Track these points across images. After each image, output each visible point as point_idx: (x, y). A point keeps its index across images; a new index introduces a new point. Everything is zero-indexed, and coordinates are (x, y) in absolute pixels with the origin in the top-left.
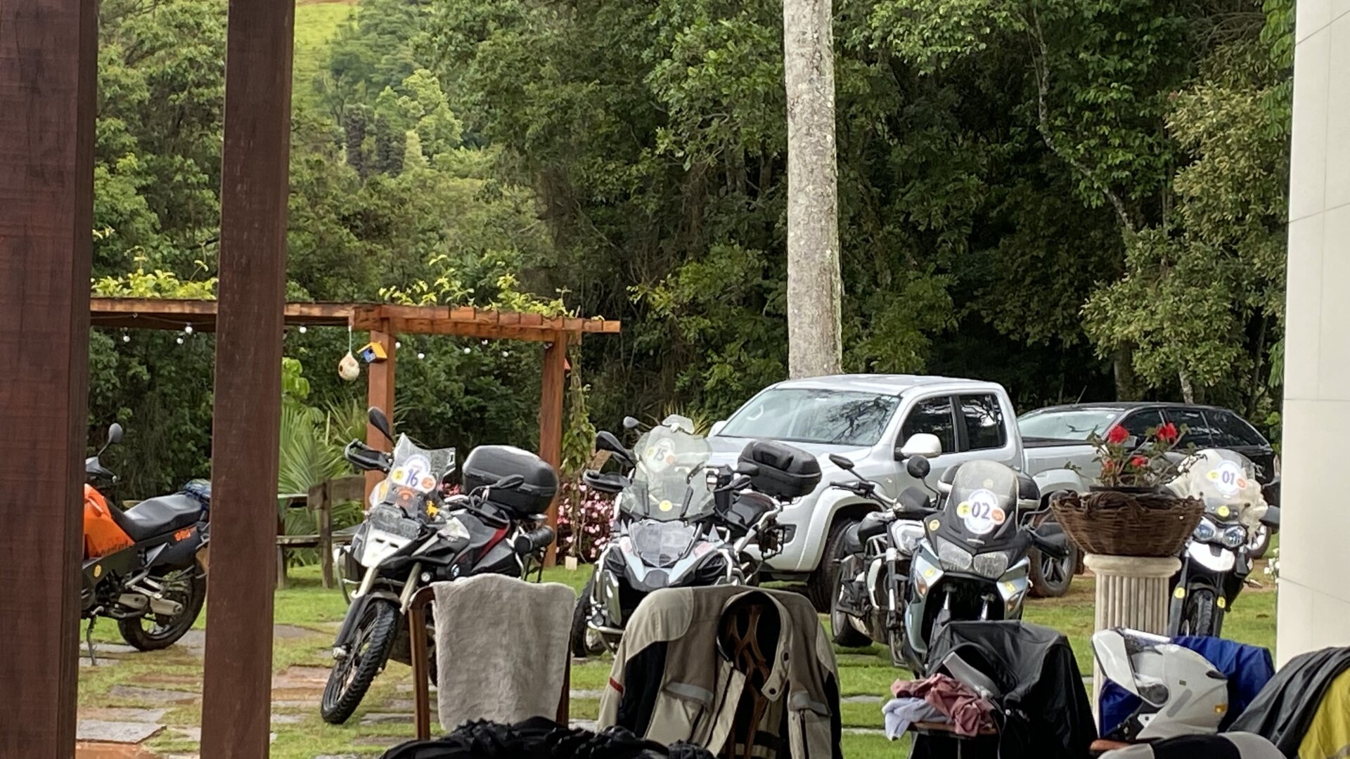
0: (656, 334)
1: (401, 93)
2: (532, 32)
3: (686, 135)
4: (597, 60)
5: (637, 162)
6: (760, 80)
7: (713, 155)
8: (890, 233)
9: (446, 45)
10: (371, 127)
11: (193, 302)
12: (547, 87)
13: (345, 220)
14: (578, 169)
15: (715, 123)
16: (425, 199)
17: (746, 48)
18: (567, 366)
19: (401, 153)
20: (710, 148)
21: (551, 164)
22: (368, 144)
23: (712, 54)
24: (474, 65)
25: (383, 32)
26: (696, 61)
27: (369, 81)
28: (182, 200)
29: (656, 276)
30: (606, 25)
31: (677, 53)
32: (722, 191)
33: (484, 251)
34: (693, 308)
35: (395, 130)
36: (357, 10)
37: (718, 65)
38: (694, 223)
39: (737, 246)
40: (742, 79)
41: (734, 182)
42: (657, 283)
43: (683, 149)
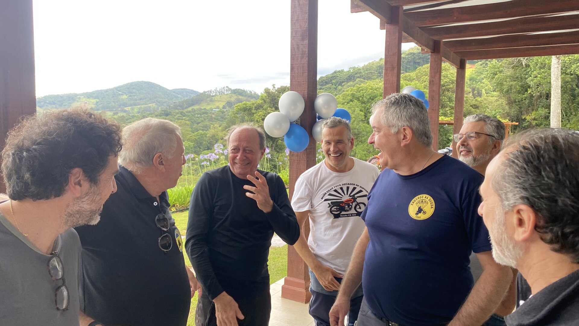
0: (527, 124)
1: (481, 83)
2: (505, 73)
3: (534, 90)
4: (517, 78)
5: (524, 95)
6: (549, 80)
7: (539, 93)
8: (575, 105)
9: (490, 76)
10: (476, 89)
11: (447, 121)
12: (507, 83)
13: (471, 106)
14: (513, 96)
15: (539, 88)
16: (485, 102)
17: (546, 74)
18: (509, 130)
19: (481, 93)
20: (538, 92)
21: (508, 96)
22: (476, 92)
23: (539, 76)
24: (494, 79)
25: (479, 73)
26: (536, 77)
27: (476, 81)
28: (444, 104)
29: (528, 114)
30: (519, 72)
31: (532, 76)
32: (541, 99)
33: (496, 110)
34: (534, 119)
35: (480, 89)
36: (474, 69)
37: (540, 77)
38: (535, 105)
39: (543, 109)
40: (545, 80)
41: (543, 97)
42: (527, 115)
43: (533, 92)
